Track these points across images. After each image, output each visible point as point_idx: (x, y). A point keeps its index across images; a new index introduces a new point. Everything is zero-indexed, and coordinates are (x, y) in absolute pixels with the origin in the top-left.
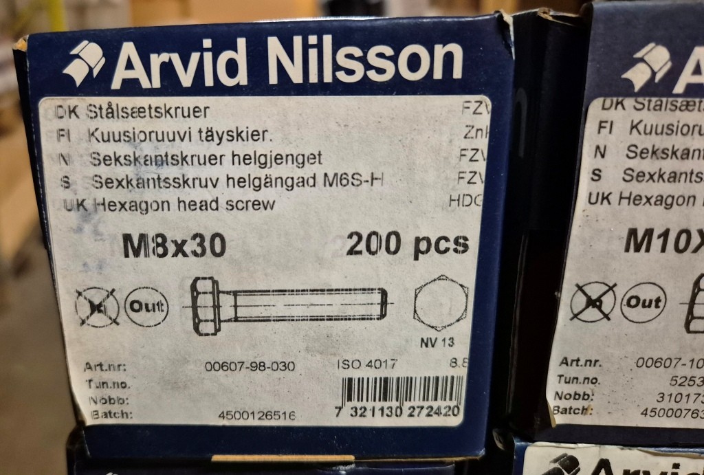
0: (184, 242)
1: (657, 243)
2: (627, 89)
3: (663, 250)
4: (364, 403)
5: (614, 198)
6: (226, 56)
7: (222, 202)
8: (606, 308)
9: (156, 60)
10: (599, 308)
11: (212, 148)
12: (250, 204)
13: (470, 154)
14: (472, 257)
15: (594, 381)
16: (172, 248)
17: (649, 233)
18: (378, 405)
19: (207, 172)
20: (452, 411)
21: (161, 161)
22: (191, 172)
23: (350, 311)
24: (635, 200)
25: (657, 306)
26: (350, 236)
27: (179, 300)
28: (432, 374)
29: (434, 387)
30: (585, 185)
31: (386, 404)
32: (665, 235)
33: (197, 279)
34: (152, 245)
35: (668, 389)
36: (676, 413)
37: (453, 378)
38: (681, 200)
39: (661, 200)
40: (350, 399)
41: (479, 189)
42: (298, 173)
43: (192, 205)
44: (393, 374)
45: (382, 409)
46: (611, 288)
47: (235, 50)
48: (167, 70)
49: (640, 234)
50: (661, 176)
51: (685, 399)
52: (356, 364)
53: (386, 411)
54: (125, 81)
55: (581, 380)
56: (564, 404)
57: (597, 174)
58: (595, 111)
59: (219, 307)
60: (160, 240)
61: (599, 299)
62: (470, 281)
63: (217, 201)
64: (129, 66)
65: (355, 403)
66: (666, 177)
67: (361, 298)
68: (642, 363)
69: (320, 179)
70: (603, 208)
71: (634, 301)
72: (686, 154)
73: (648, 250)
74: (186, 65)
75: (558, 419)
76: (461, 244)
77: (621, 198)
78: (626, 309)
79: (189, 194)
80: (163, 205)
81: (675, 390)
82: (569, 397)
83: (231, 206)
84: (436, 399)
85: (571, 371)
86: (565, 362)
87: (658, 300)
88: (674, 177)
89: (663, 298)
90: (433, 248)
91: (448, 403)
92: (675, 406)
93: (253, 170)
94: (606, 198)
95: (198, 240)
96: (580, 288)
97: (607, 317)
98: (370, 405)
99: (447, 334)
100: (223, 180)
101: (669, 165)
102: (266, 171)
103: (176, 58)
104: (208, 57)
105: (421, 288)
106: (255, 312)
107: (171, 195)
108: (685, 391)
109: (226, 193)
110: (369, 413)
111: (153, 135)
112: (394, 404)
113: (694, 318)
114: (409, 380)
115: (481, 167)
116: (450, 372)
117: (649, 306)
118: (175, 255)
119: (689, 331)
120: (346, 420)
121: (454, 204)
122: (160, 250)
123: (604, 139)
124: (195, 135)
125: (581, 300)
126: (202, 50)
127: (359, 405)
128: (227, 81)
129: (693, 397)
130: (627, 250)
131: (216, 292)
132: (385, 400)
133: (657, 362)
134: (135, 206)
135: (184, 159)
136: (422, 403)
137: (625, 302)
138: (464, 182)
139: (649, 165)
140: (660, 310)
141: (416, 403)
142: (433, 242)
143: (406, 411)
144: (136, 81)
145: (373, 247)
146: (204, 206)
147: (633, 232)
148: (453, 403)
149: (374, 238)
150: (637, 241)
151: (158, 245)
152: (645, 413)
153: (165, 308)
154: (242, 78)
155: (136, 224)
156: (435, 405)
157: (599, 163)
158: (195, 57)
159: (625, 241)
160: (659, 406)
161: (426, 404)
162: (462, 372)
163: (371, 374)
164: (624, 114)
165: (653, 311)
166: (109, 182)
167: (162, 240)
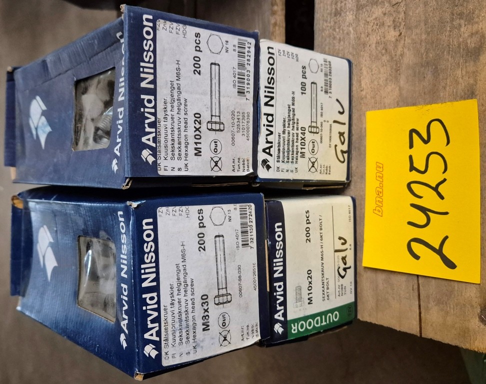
0: (204, 309)
1: (199, 146)
2: (155, 163)
3: (200, 143)
4: (249, 239)
5: (186, 163)
6: (148, 301)
7: (192, 297)
8: (217, 159)
9: (150, 326)
10: (218, 162)
11: (176, 302)
12: (192, 287)
13: (174, 212)
14: (204, 207)
15: (239, 159)
16: (206, 313)
17: (196, 149)
18: (249, 234)
19: (183, 304)
20: (250, 207)
21: (180, 320)
22: (183, 309)
23: (222, 248)
24: (186, 154)
25: (217, 142)
26: (200, 251)
27: (221, 309)
28: (239, 216)
29: (243, 215)
30: (183, 173)
31: (249, 231)
32: (196, 143)
33: (215, 304)
34: (206, 321)
35: (241, 133)
36: (248, 128)
37: (240, 209)
38: (186, 140)
39: (186, 147)
40: (248, 244)
41: (184, 208)
42: (182, 272)
43: (193, 308)
44: (240, 230)
45: (251, 232)
46: (212, 159)
47: (146, 298)
48: (153, 321)
49: (196, 152)
50: (179, 148)
51: (244, 127)
52: (238, 243)
53: (251, 231)
54: (157, 336)
55: (239, 164)
56: (246, 168)
57: (180, 169)
58: (162, 173)
59: (223, 295)
60: (204, 318)
61: (215, 162)
62: (211, 206)
63: (192, 299)
64: (152, 335)
65: (249, 242)
66: (180, 146)
67: (218, 245)
68: (233, 144)
69: (184, 264)
70: (189, 166)
71: (216, 150)
72: (173, 140)
73: (200, 148)
74: (151, 315)
75: (251, 171)
76: (200, 212)
77: (186, 160)
78: (218, 153)
79: (190, 310)
80: (194, 319)
81: (241, 130)
82: (244, 167)
83: (193, 294)
84: (246, 214)
85: (236, 167)
86: (233, 170)
87: (215, 142)
88: (180, 143)
89: (214, 141)
90: (202, 221)
91: (247, 209)
92: (246, 129)
93: (182, 287)
94: (186, 165)
95: (203, 304)
96: (212, 169)
97: (220, 159)
98: (249, 237)
99: (227, 212)
100: (185, 298)
101: (176, 146)
102: (182, 283)
103: (149, 319)
104: (149, 307)
105: (214, 224)
106: (224, 281)
107: (191, 315)
108: (241, 127)
109: (189, 297)
110: (252, 237)
111: (173, 324)
112: (249, 228)
113: (220, 129)
114: (242, 224)
115: (177, 208)
116: (238, 210)
117: (216, 145)
118: (208, 312)
119: (224, 130)
120: (254, 245)
121: (188, 215)
122: (207, 317)
123: (169, 169)
124: (172, 309)
125: (216, 169)
126: (147, 310)
127: (250, 241)
128: (156, 299)
129: (243, 124)
130: (201, 155)
131: (218, 296)
132: (247, 232)
133: (233, 139)
134: (194, 328)
135: (180, 312)
136: (248, 219)
137: (216, 153)
138: (182, 214)
139: (177, 152)
140: (218, 142)
141: (248, 221)
142: (200, 221)
143: (251, 224)
144: (156, 332)
145: (203, 242)
146: (193, 303)
147: (196, 154)
148: (248, 207)
149: (200, 242)
150: (198, 152)
151: (205, 318)
152: (248, 140)
153: (224, 314)
154: (155, 294)
155: (200, 327)
156: (248, 214)
157: (176, 169)
158: (149, 312)
159: (198, 157)
160: (246, 135)
161: (248, 217)
162: (238, 206)
163: (240, 237)
164: (162, 162)
165: (218, 143)
166: (187, 338)
167: (204, 317)
